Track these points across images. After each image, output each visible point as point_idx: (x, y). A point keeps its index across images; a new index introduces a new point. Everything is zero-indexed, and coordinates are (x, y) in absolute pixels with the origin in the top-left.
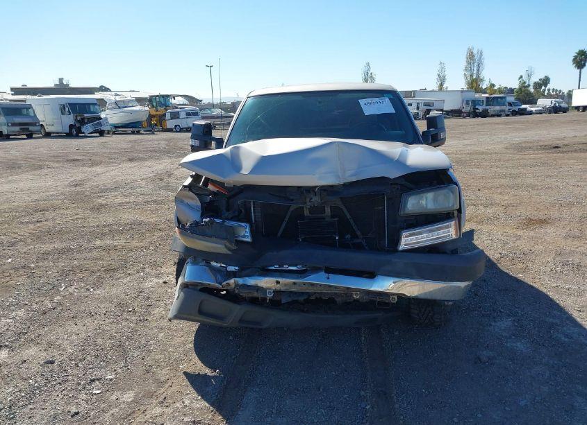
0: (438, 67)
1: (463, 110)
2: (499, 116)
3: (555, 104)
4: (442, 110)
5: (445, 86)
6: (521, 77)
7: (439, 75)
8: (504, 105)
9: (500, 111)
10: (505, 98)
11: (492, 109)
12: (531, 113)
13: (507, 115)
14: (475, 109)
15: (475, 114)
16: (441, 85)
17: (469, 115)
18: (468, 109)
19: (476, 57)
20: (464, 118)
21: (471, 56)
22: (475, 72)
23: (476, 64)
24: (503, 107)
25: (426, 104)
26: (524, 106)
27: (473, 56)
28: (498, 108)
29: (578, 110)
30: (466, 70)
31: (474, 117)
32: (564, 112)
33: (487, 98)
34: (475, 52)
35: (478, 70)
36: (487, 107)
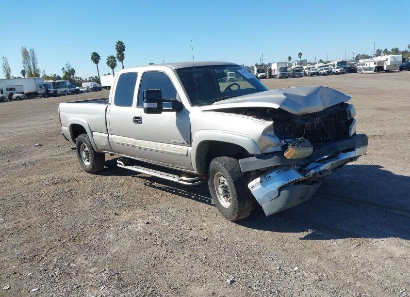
0: (2, 61)
1: (39, 92)
2: (65, 95)
3: (94, 86)
4: (23, 93)
5: (11, 75)
6: (63, 69)
7: (4, 67)
8: (66, 87)
9: (65, 92)
10: (65, 82)
11: (59, 90)
12: (82, 92)
13: (69, 94)
14: (48, 91)
15: (48, 94)
16: (8, 75)
17: (44, 96)
18: (42, 91)
19: (30, 54)
20: (41, 98)
21: (25, 53)
22: (32, 64)
23: (31, 59)
24: (66, 89)
25: (8, 89)
26: (77, 88)
27: (27, 53)
28: (62, 90)
29: (106, 89)
30: (24, 63)
31: (48, 97)
32: (100, 90)
33: (53, 83)
34: (28, 50)
35: (34, 63)
36: (56, 89)
